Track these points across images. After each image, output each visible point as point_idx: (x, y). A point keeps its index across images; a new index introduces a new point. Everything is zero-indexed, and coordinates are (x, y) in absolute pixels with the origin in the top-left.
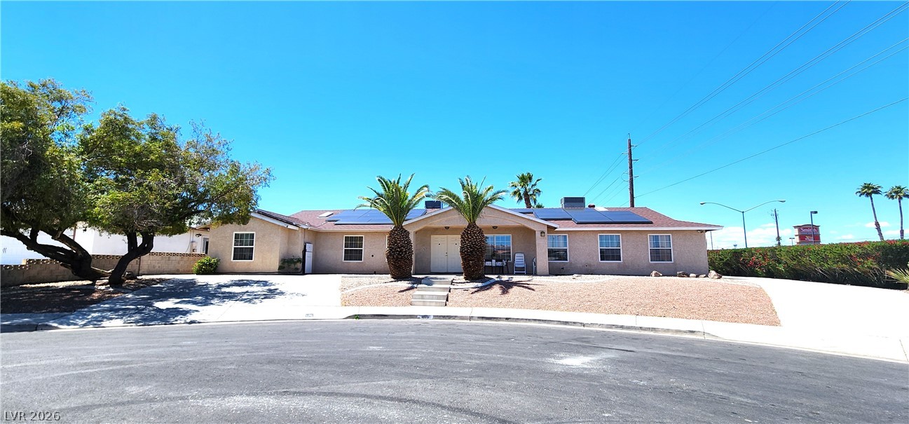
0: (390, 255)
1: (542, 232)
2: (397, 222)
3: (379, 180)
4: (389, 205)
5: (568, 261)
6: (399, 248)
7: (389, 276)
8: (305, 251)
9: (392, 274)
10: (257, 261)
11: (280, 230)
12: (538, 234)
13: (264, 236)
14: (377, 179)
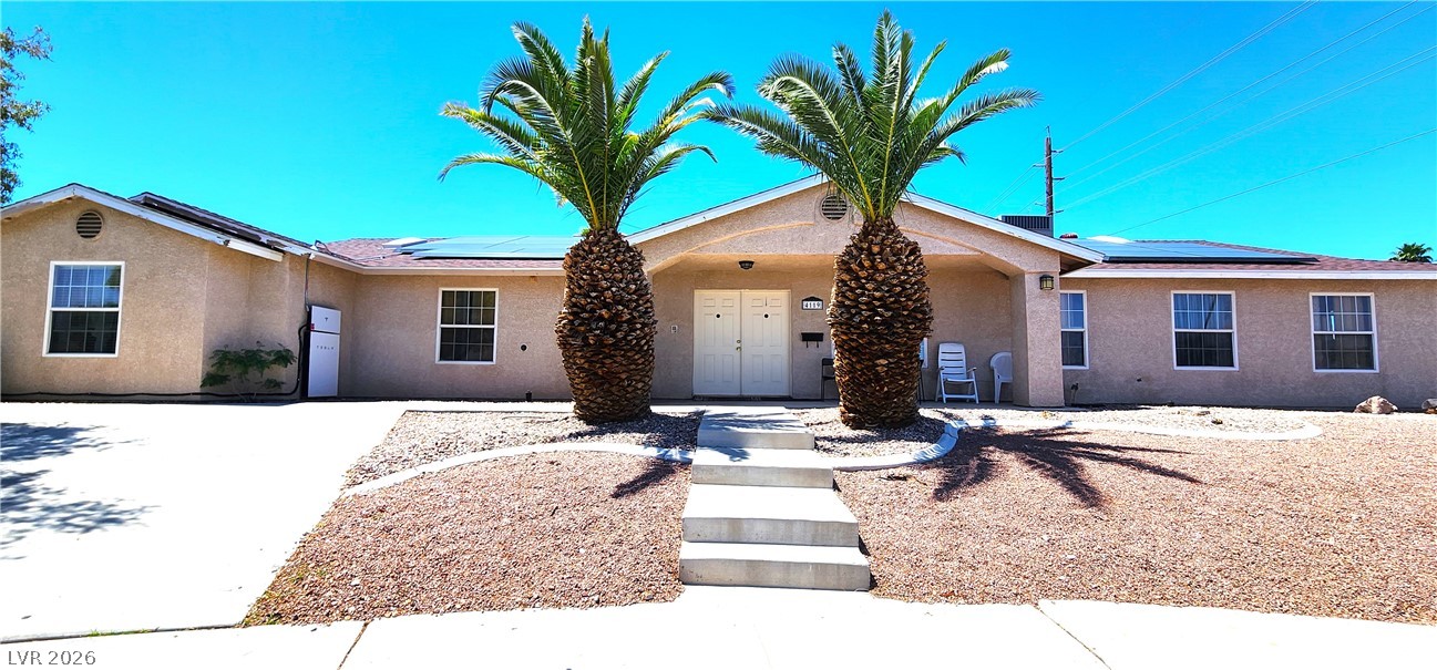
0: (574, 332)
1: (1044, 278)
2: (599, 211)
3: (526, 42)
4: (568, 134)
5: (1087, 367)
6: (606, 306)
7: (569, 407)
8: (307, 329)
9: (579, 406)
10: (128, 356)
11: (207, 256)
12: (1031, 284)
13: (152, 275)
14: (518, 34)
